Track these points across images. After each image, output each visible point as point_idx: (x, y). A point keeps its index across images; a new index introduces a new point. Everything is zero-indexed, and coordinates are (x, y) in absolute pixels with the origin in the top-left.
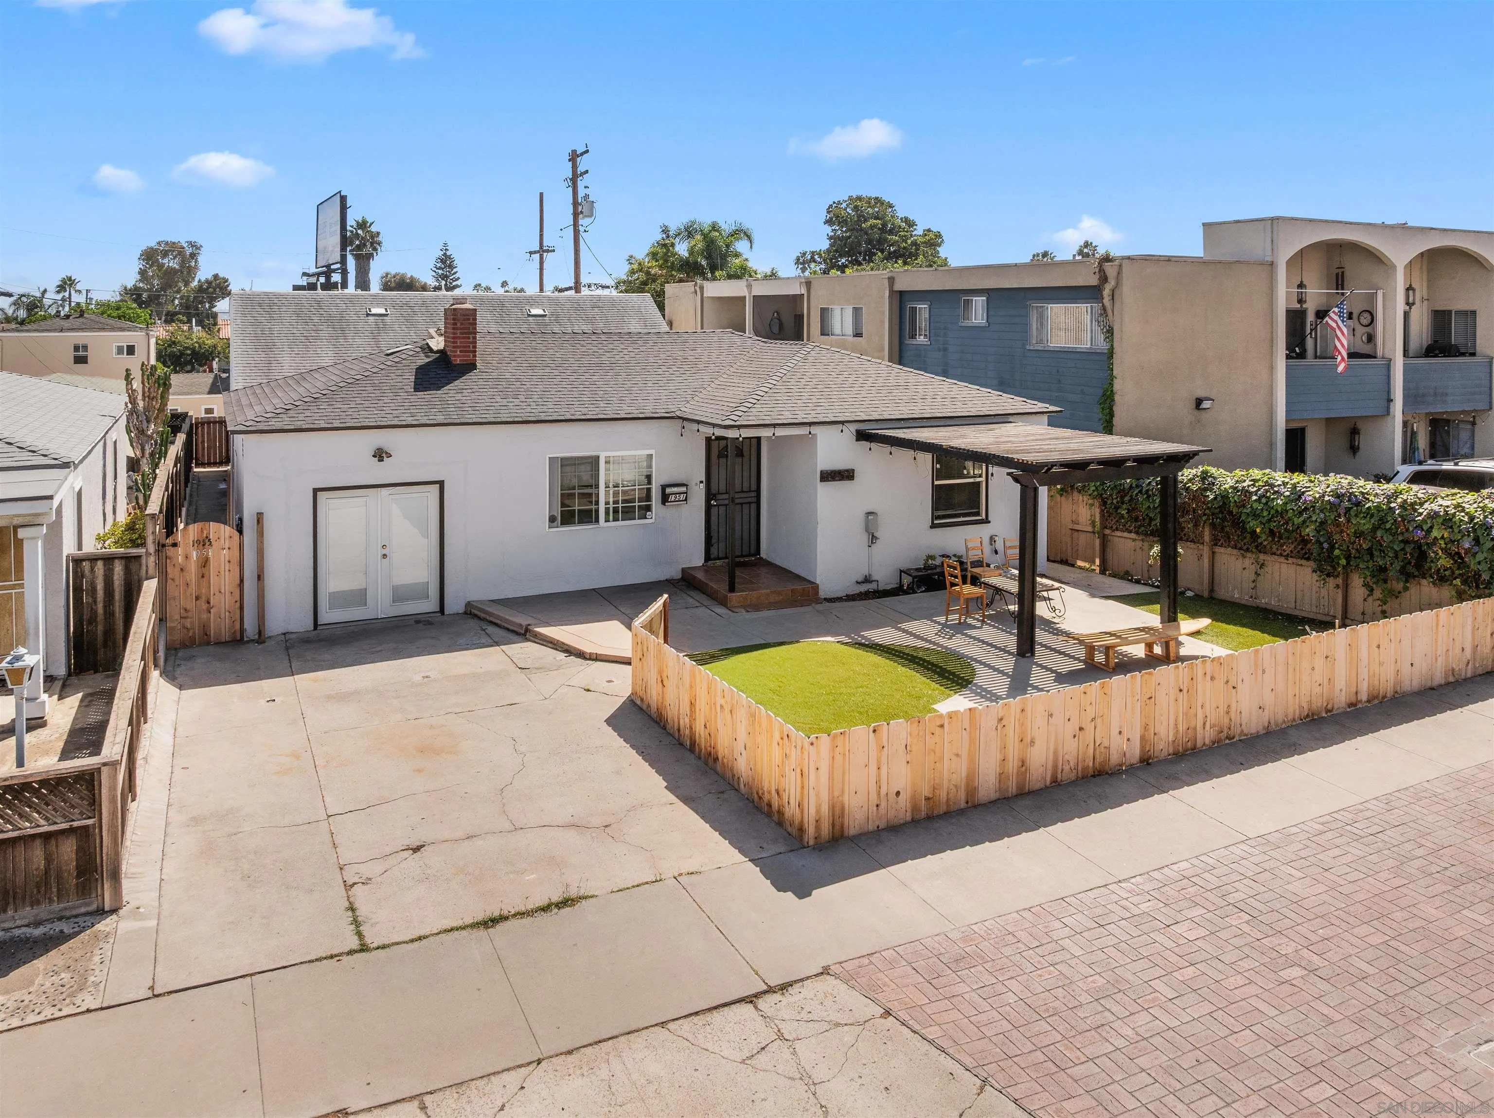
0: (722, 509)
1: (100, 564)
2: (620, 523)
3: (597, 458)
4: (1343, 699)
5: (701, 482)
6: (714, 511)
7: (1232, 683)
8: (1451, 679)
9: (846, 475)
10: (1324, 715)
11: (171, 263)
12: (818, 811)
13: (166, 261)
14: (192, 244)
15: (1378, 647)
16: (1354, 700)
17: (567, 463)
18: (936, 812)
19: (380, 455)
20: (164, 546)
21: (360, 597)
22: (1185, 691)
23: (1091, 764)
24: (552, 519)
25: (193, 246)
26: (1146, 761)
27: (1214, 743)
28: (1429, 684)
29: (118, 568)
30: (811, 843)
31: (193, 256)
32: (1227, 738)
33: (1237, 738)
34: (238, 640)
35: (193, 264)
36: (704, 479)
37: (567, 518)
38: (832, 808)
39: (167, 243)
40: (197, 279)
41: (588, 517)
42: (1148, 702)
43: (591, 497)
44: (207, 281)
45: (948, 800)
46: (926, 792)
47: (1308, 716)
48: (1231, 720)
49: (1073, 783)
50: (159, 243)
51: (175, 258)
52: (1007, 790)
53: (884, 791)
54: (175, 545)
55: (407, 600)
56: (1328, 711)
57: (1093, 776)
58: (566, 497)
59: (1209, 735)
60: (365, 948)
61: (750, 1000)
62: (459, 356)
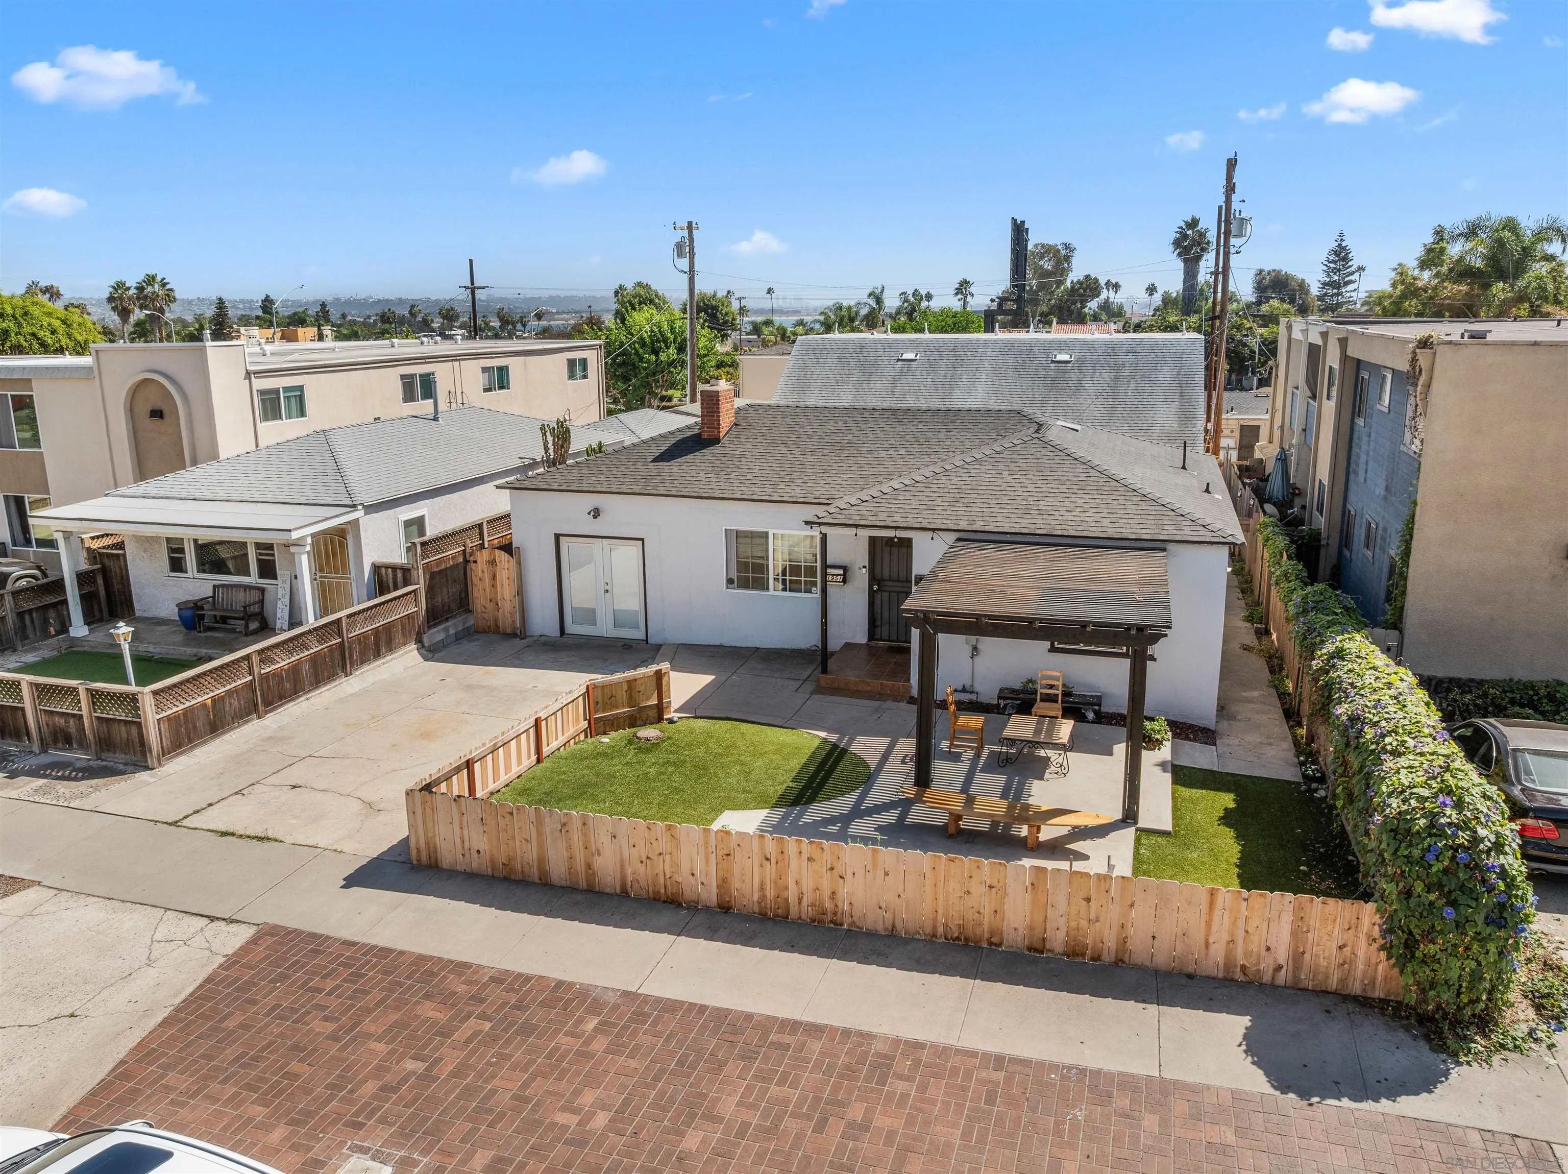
0: (886, 595)
1: (390, 570)
2: (787, 594)
3: (767, 533)
4: (1019, 939)
5: (864, 567)
6: (878, 597)
7: (839, 869)
8: (1239, 976)
10: (985, 946)
11: (1048, 266)
12: (417, 842)
13: (1041, 263)
14: (1067, 246)
15: (1088, 900)
16: (1038, 945)
17: (738, 537)
18: (513, 877)
19: (596, 513)
20: (469, 561)
21: (590, 616)
22: (773, 861)
23: (662, 891)
24: (730, 581)
25: (1066, 249)
26: (725, 908)
27: (814, 921)
28: (1190, 969)
29: (399, 574)
30: (415, 862)
31: (1067, 258)
32: (831, 922)
33: (845, 927)
34: (514, 635)
35: (1066, 265)
36: (867, 565)
37: (744, 584)
38: (427, 844)
39: (1043, 246)
40: (1069, 281)
41: (760, 584)
42: (725, 857)
43: (761, 568)
44: (1079, 282)
45: (523, 872)
46: (503, 858)
47: (958, 939)
48: (836, 906)
49: (638, 900)
51: (1050, 260)
52: (577, 882)
53: (467, 845)
54: (475, 562)
55: (624, 627)
56: (991, 944)
57: (664, 902)
58: (743, 566)
59: (807, 912)
60: (175, 824)
61: (212, 919)
62: (706, 432)
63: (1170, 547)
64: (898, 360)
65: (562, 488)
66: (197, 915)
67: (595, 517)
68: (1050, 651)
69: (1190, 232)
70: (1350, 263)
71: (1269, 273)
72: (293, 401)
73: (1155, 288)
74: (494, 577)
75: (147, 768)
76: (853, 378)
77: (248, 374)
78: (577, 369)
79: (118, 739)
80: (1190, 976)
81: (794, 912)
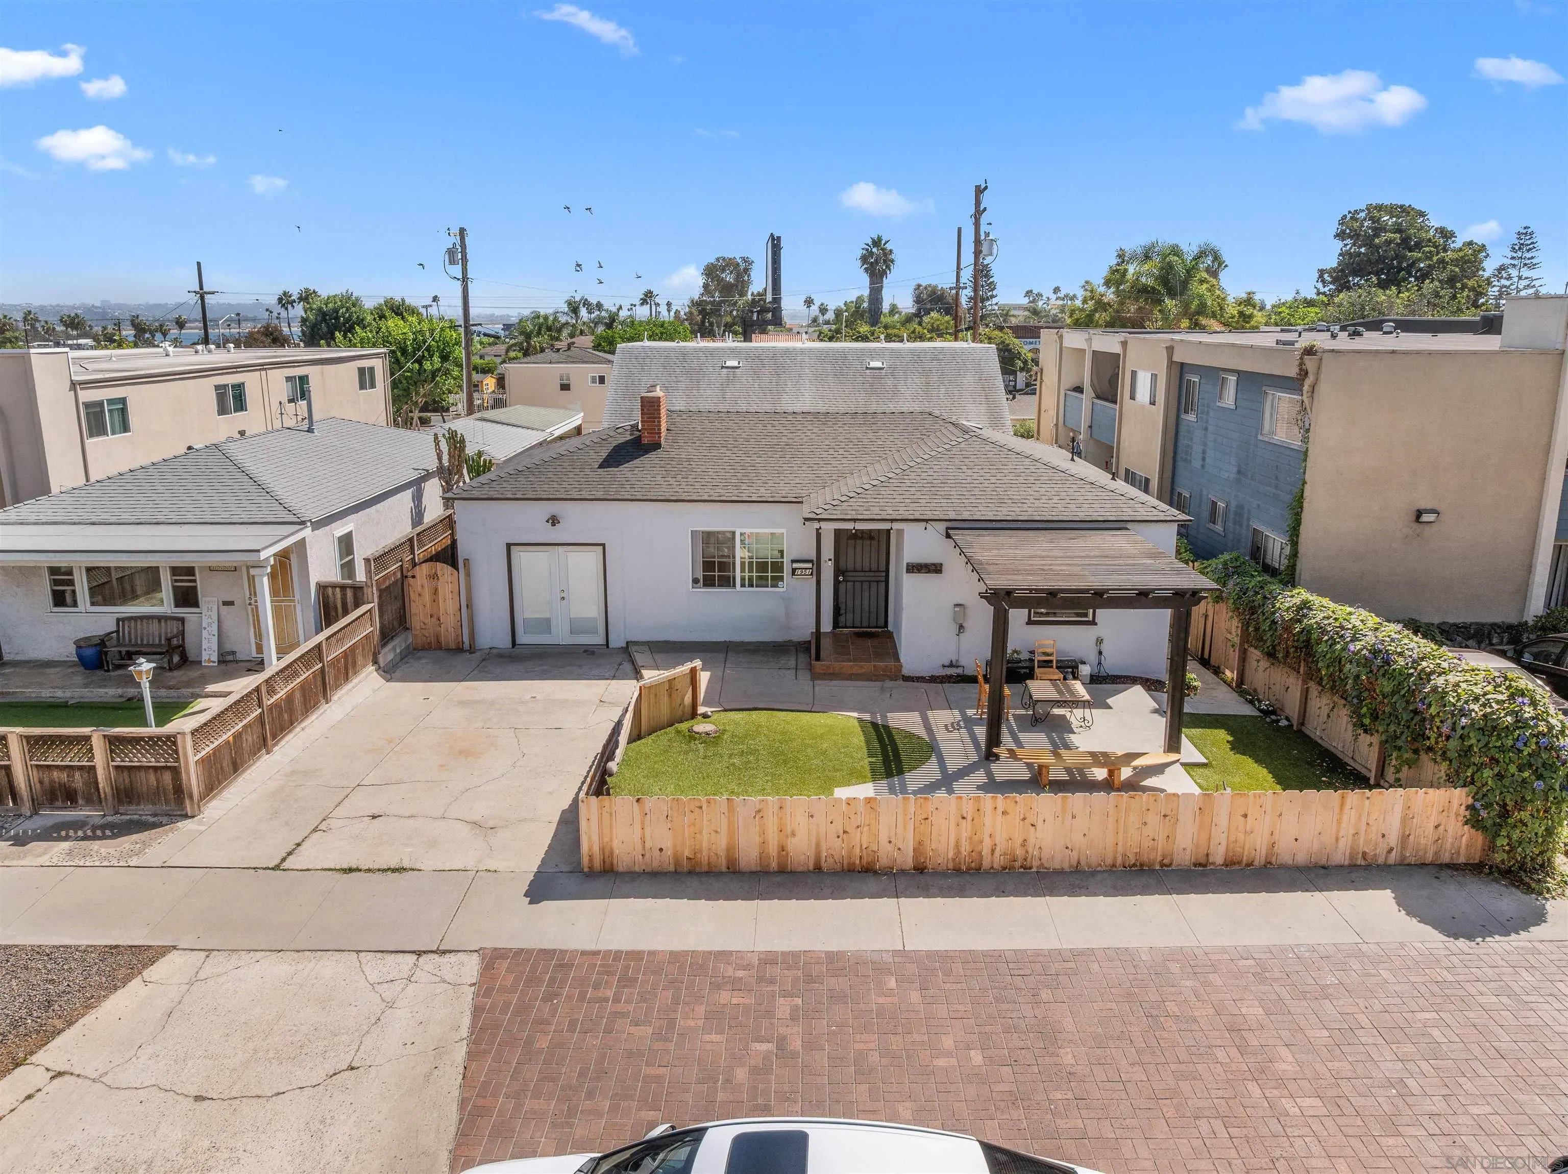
0: (850, 585)
1: (338, 590)
2: (755, 589)
3: (734, 533)
4: (1187, 858)
5: (830, 560)
6: (842, 587)
7: (1031, 819)
8: (1360, 862)
9: (935, 569)
10: (1158, 867)
11: (730, 278)
12: (590, 849)
13: (723, 275)
14: (745, 260)
15: (1245, 816)
16: (1203, 861)
17: (708, 538)
18: (698, 870)
19: (554, 521)
20: (406, 577)
21: (545, 625)
22: (969, 818)
23: (858, 862)
24: (695, 581)
25: (745, 262)
26: (920, 869)
27: (1005, 868)
28: (1323, 862)
29: (349, 593)
30: (586, 870)
31: (746, 270)
32: (1021, 867)
33: (1034, 869)
34: (461, 650)
35: (746, 278)
36: (832, 557)
37: (709, 582)
38: (602, 849)
39: (724, 259)
40: (749, 293)
41: (727, 582)
42: (923, 822)
43: (726, 566)
45: (709, 864)
46: (687, 853)
47: (1134, 865)
48: (1027, 852)
49: (834, 873)
50: (718, 259)
51: (731, 272)
52: (768, 866)
53: (648, 845)
54: (413, 577)
55: (582, 633)
56: (1162, 865)
57: (859, 872)
58: (708, 566)
59: (999, 861)
60: (276, 868)
61: (419, 953)
62: (646, 437)
63: (1129, 525)
64: (723, 367)
65: (517, 496)
66: (397, 952)
67: (553, 524)
68: (1027, 624)
69: (875, 250)
70: (991, 280)
71: (926, 288)
72: (116, 414)
73: (812, 300)
74: (436, 592)
75: (186, 816)
76: (682, 385)
77: (74, 385)
78: (366, 379)
79: (145, 789)
80: (1324, 867)
81: (986, 864)
